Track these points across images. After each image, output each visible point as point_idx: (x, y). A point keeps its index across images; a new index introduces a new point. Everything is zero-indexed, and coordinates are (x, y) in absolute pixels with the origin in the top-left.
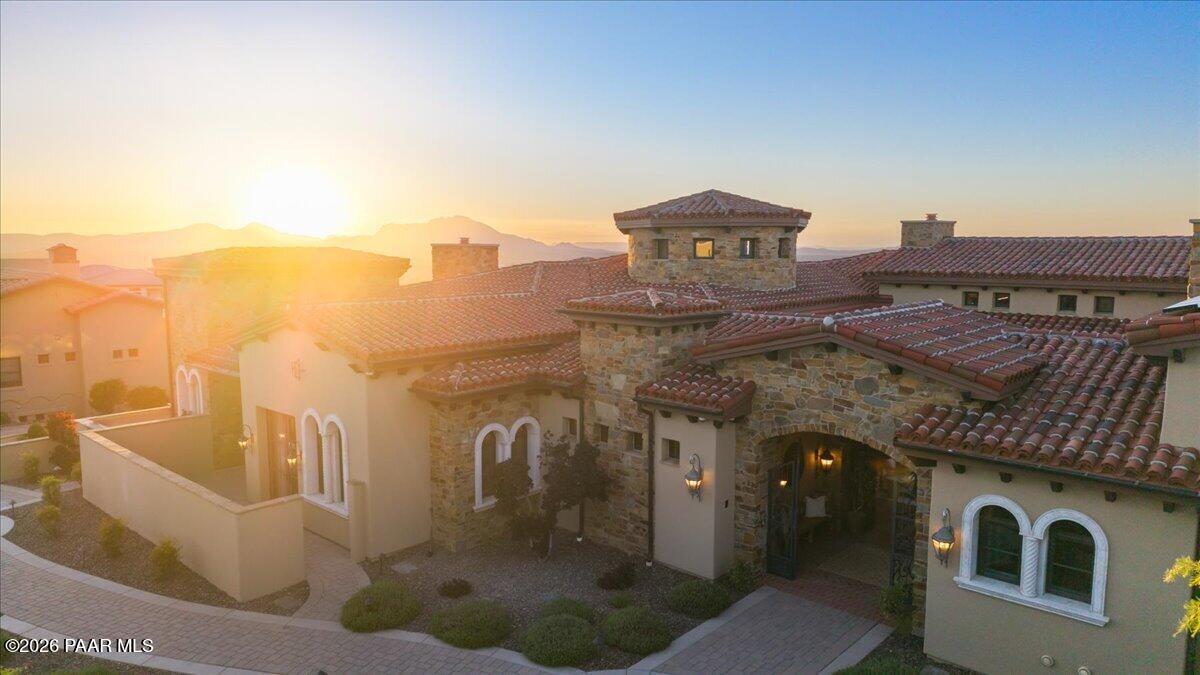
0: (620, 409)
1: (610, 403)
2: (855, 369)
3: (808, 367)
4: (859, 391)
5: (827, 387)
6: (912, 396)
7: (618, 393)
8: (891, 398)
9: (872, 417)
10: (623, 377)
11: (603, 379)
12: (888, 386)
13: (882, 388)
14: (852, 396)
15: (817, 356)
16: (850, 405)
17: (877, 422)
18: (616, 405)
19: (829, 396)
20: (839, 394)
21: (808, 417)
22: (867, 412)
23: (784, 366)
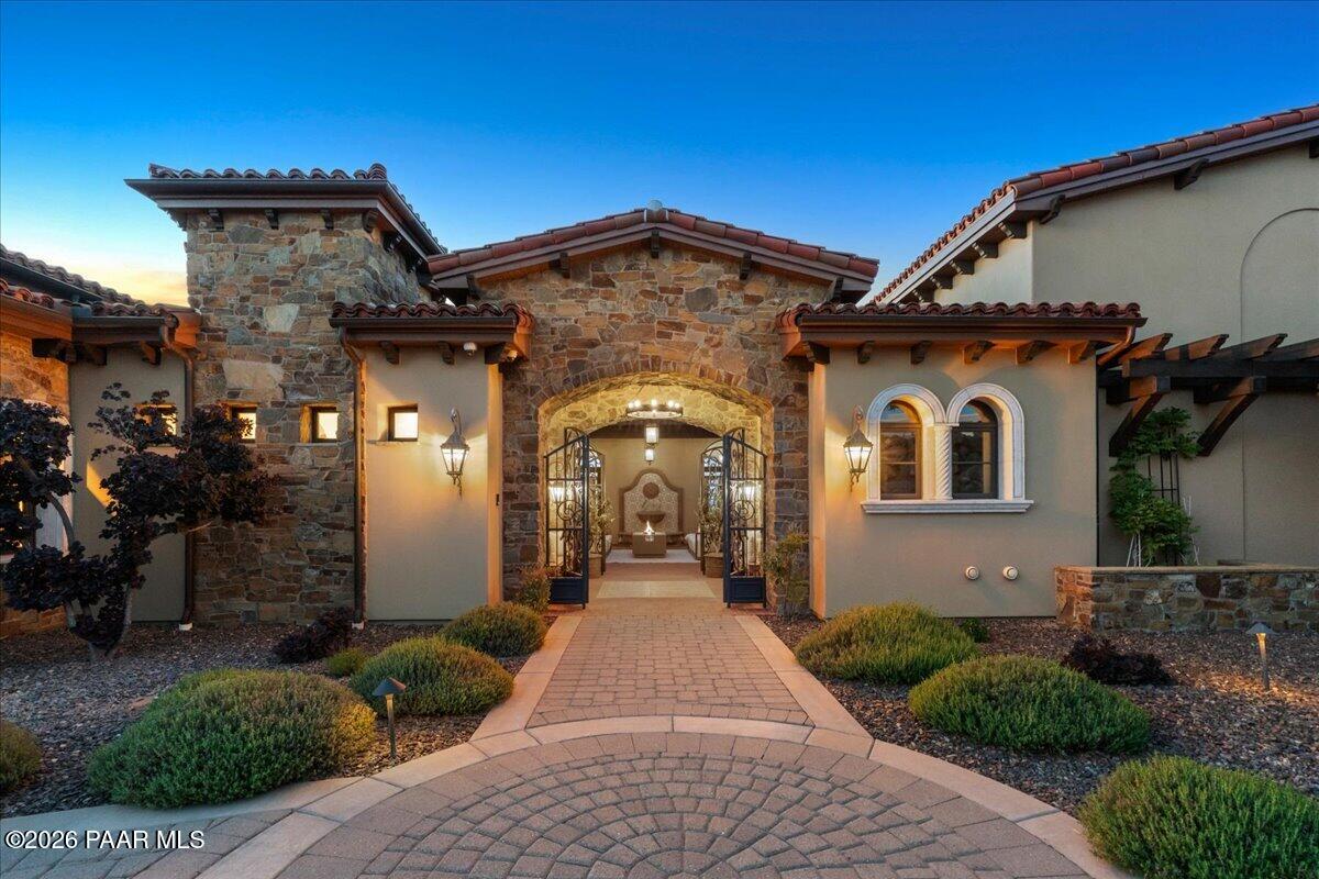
0: (286, 367)
1: (264, 358)
2: (685, 279)
3: (617, 284)
4: (692, 310)
5: (647, 309)
6: (760, 305)
7: (281, 339)
8: (736, 312)
9: (711, 339)
10: (292, 310)
11: (245, 318)
12: (729, 297)
13: (721, 302)
14: (682, 315)
15: (629, 268)
16: (680, 327)
17: (719, 344)
18: (277, 360)
19: (650, 319)
20: (664, 315)
21: (619, 353)
22: (704, 335)
23: (580, 286)
